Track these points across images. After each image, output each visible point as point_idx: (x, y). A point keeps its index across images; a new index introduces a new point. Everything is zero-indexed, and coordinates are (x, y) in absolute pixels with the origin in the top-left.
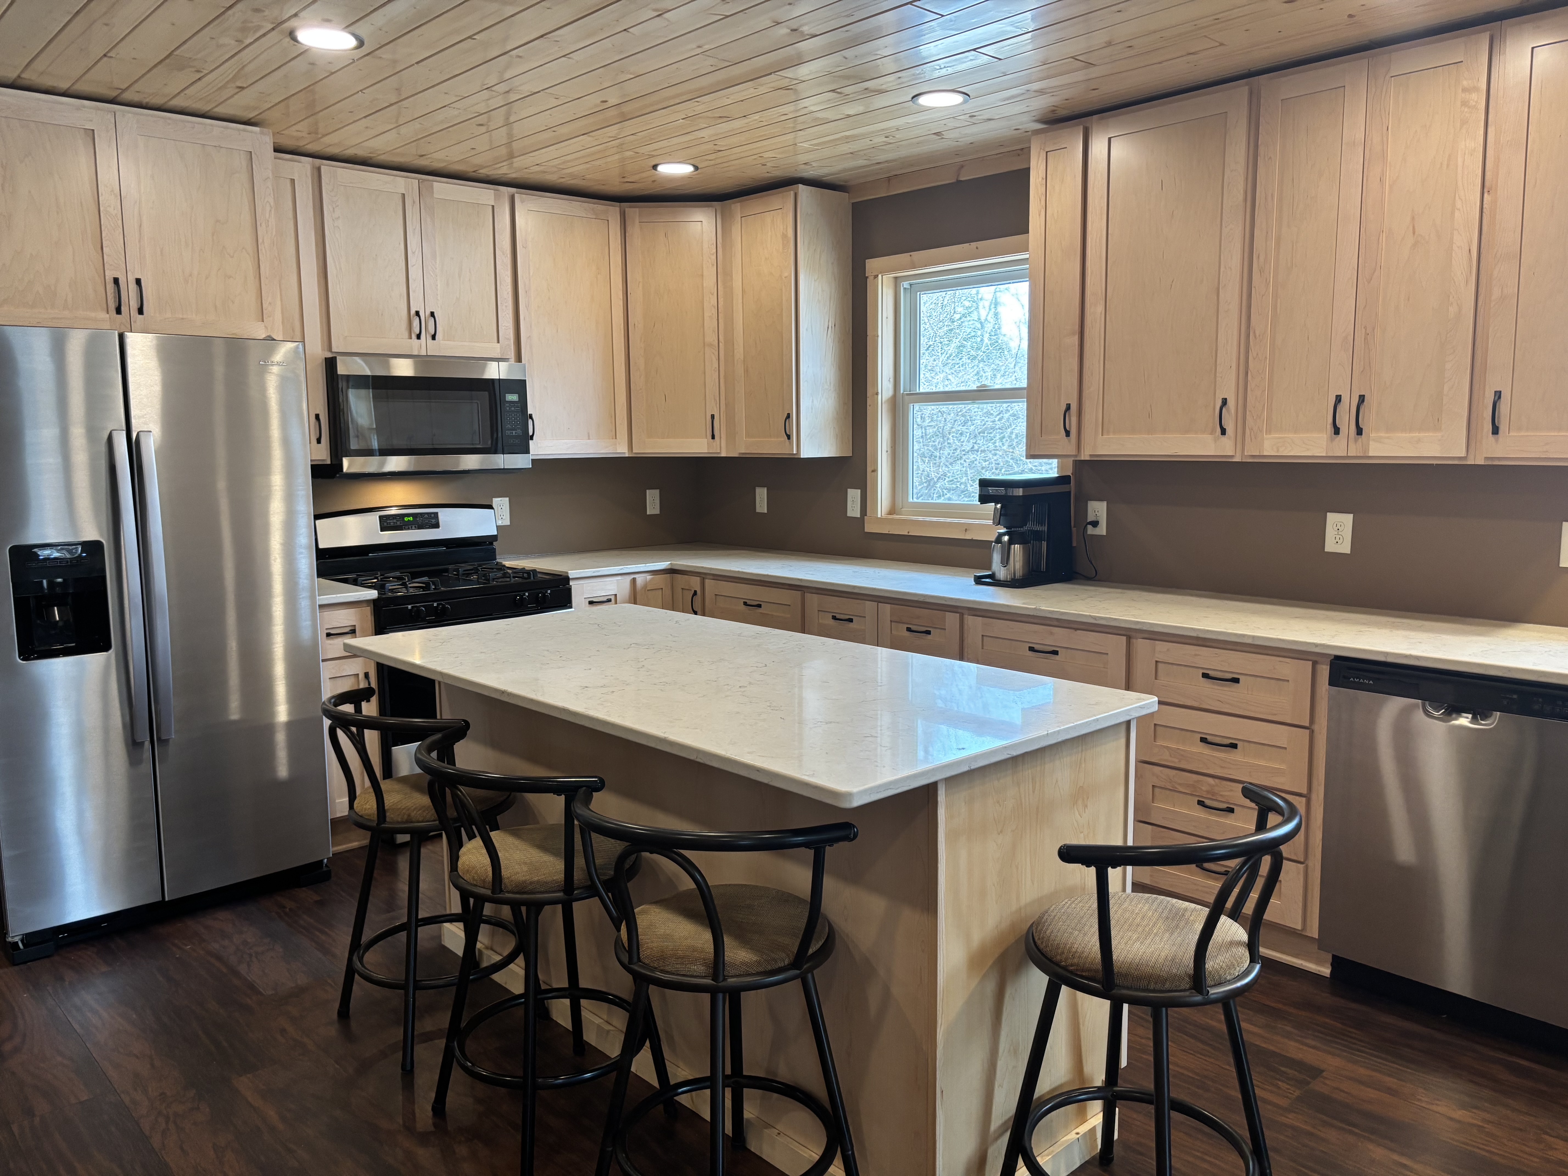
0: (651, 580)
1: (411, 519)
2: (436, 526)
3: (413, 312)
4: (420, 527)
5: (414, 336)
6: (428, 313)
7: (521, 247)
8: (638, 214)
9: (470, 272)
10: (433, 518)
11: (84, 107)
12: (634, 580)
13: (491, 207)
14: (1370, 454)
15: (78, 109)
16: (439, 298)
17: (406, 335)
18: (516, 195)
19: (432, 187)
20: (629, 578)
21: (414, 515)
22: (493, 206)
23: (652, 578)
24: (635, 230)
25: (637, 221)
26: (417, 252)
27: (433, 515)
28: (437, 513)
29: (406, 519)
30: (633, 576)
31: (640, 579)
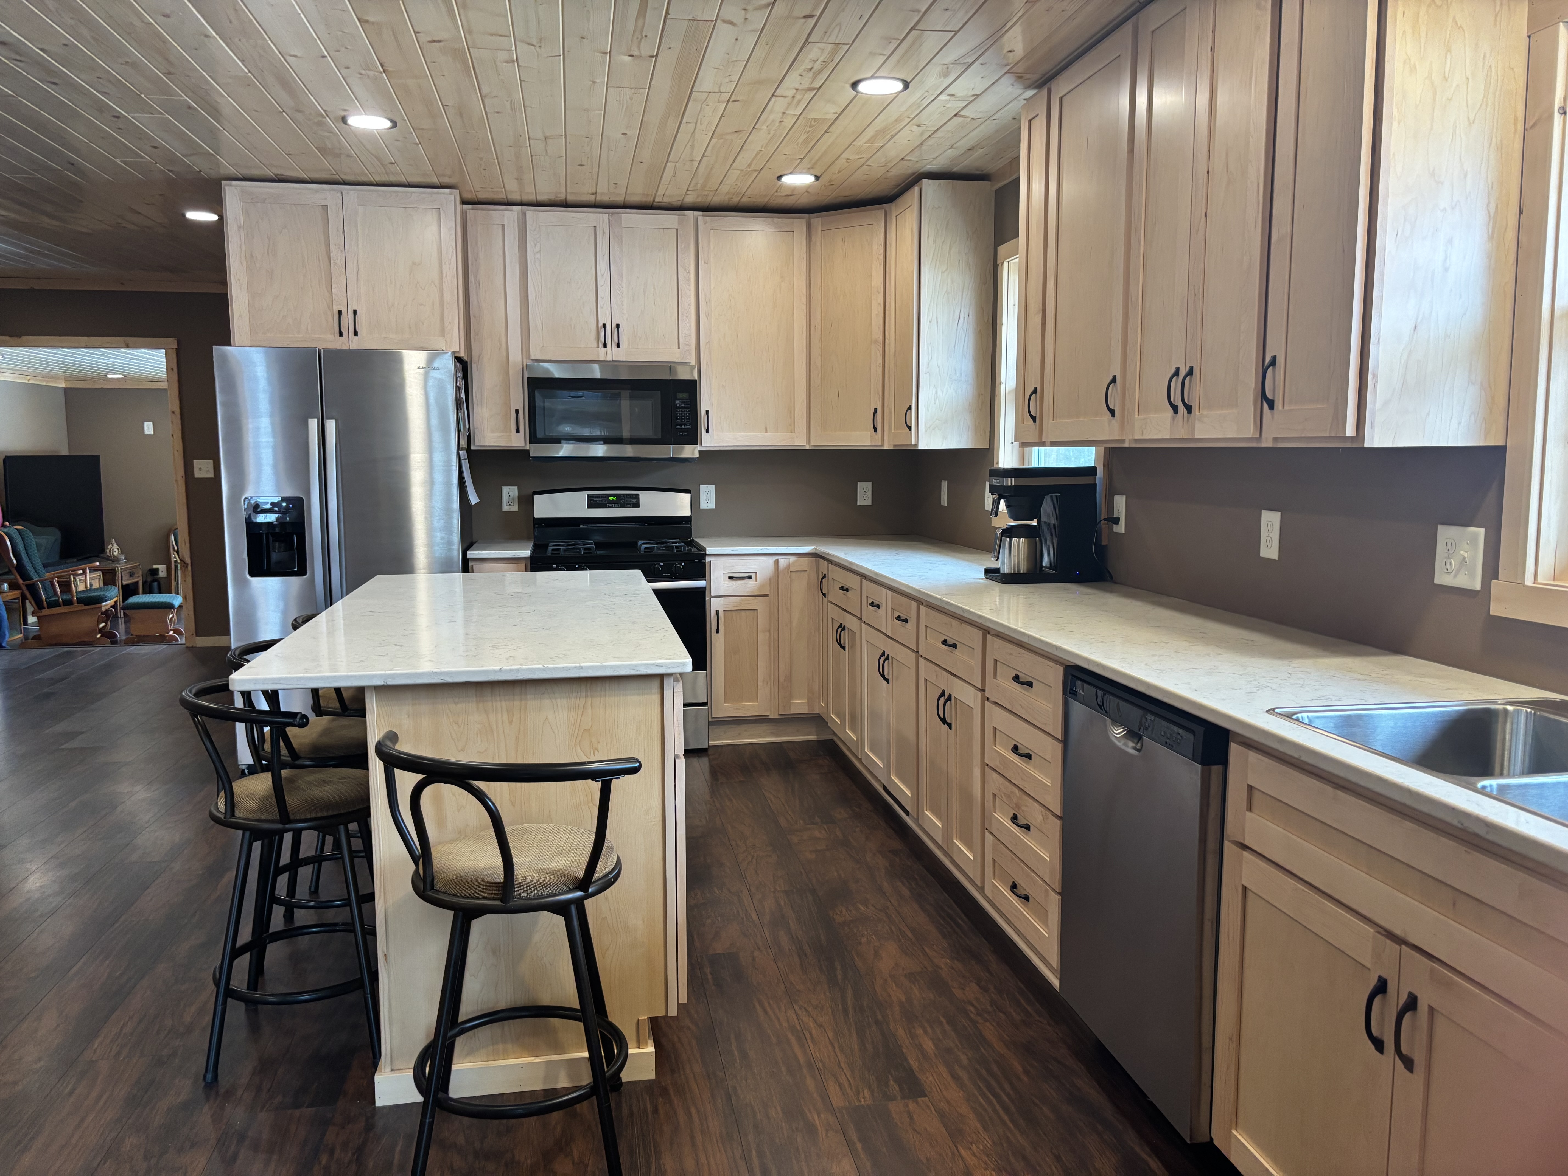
0: (795, 562)
1: (614, 498)
2: (637, 505)
3: (601, 325)
4: (623, 506)
5: (601, 345)
6: (614, 325)
7: (703, 263)
8: (820, 223)
9: (654, 288)
10: (634, 499)
11: (324, 190)
12: (777, 562)
13: (675, 230)
14: (1197, 436)
15: (317, 191)
16: (625, 312)
17: (595, 345)
18: (700, 218)
19: (621, 218)
20: (771, 560)
21: (617, 496)
22: (677, 229)
23: (796, 561)
24: (817, 237)
25: (820, 229)
26: (605, 275)
27: (634, 496)
28: (638, 495)
29: (611, 498)
30: (777, 557)
31: (783, 561)
